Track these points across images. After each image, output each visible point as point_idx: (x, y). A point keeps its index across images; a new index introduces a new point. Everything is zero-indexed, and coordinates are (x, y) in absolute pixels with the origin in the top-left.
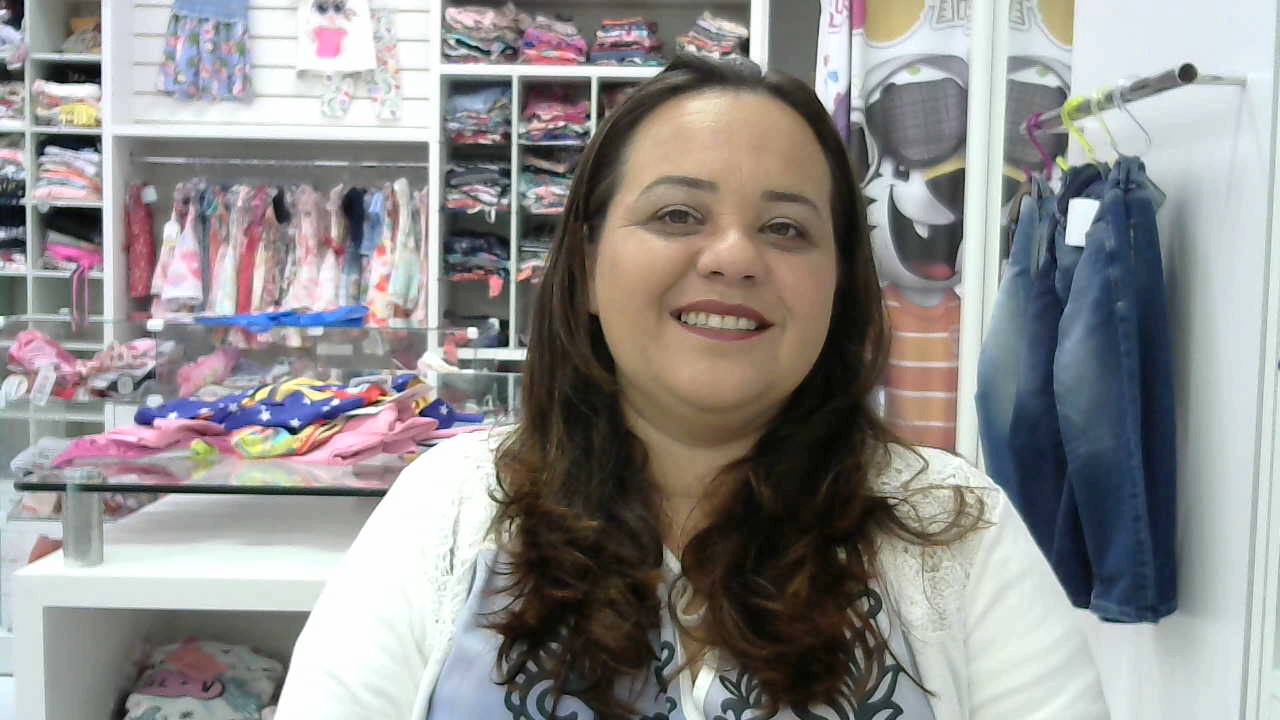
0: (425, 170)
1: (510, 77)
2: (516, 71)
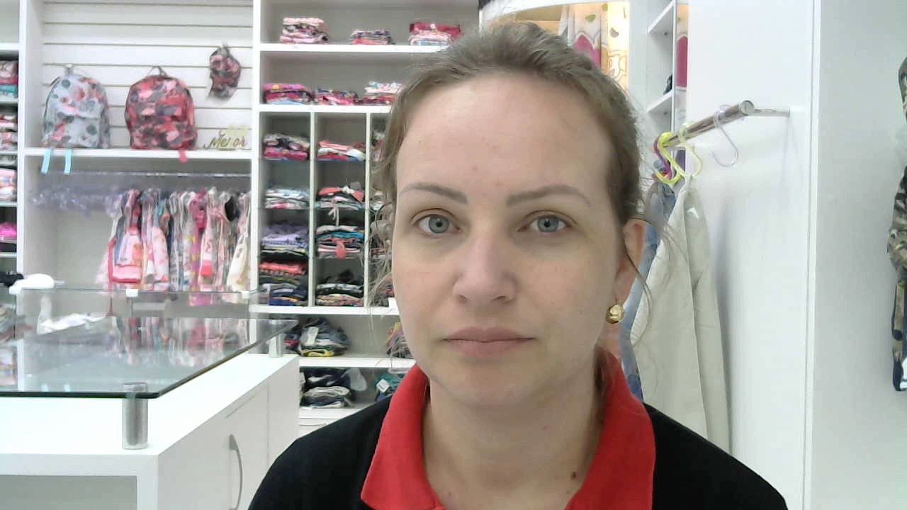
0: (249, 179)
1: (309, 113)
2: (313, 109)
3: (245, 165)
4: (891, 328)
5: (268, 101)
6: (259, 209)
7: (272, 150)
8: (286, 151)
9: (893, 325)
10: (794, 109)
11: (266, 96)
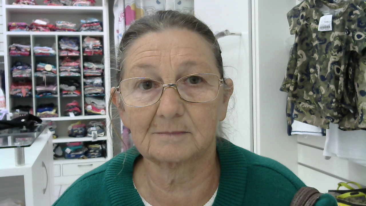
0: (4, 64)
1: (30, 35)
2: (32, 33)
4: (285, 113)
5: (10, 30)
6: (9, 77)
7: (14, 52)
8: (19, 52)
9: (287, 112)
11: (9, 28)
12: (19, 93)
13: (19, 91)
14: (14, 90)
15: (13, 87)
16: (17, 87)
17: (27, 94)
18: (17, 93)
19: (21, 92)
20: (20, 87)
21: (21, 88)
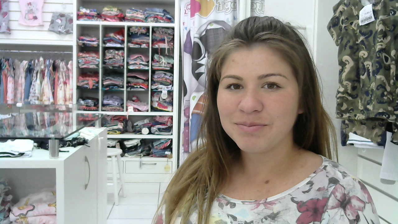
0: (72, 54)
1: (99, 25)
2: (101, 23)
3: (70, 48)
5: (80, 19)
6: (77, 67)
10: (307, 27)
12: (86, 84)
13: (86, 82)
14: (82, 82)
15: (81, 78)
16: (85, 78)
17: (94, 86)
18: (84, 85)
19: (87, 84)
20: (87, 78)
21: (88, 80)
